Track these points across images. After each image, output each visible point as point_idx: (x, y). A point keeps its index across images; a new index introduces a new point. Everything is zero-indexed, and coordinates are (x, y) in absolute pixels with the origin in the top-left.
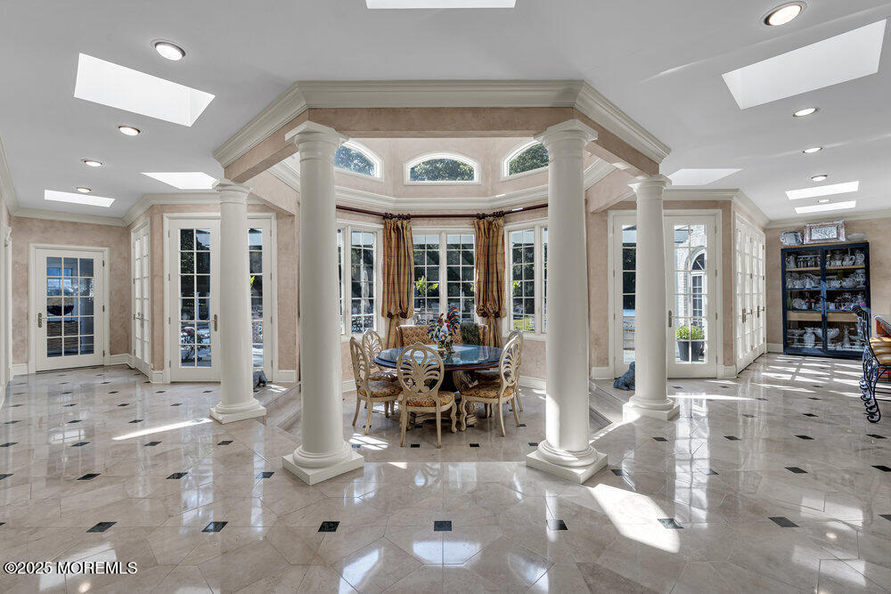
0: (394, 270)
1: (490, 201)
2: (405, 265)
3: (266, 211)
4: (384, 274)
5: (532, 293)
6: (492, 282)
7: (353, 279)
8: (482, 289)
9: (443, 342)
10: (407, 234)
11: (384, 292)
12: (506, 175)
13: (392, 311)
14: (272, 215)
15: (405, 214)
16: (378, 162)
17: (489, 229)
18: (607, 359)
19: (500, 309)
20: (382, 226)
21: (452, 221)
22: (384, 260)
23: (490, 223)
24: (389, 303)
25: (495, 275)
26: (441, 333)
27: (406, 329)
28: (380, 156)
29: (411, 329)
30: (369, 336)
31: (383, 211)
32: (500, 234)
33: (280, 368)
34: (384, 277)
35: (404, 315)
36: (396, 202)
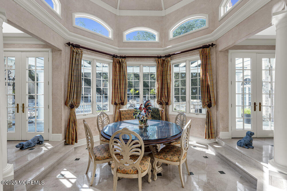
0: (117, 82)
1: (164, 50)
2: (123, 80)
3: (46, 48)
4: (113, 84)
5: (185, 93)
6: (165, 88)
7: (97, 86)
8: (160, 92)
9: (142, 121)
10: (124, 65)
11: (112, 93)
12: (171, 38)
13: (117, 102)
14: (49, 50)
15: (124, 55)
16: (110, 30)
17: (163, 63)
18: (228, 128)
19: (168, 101)
20: (112, 61)
21: (146, 59)
22: (113, 77)
23: (164, 60)
24: (115, 98)
25: (166, 85)
26: (141, 116)
27: (122, 111)
28: (112, 27)
29: (125, 111)
30: (102, 115)
31: (113, 54)
32: (169, 65)
33: (53, 133)
34: (113, 85)
35: (123, 104)
36: (119, 50)
